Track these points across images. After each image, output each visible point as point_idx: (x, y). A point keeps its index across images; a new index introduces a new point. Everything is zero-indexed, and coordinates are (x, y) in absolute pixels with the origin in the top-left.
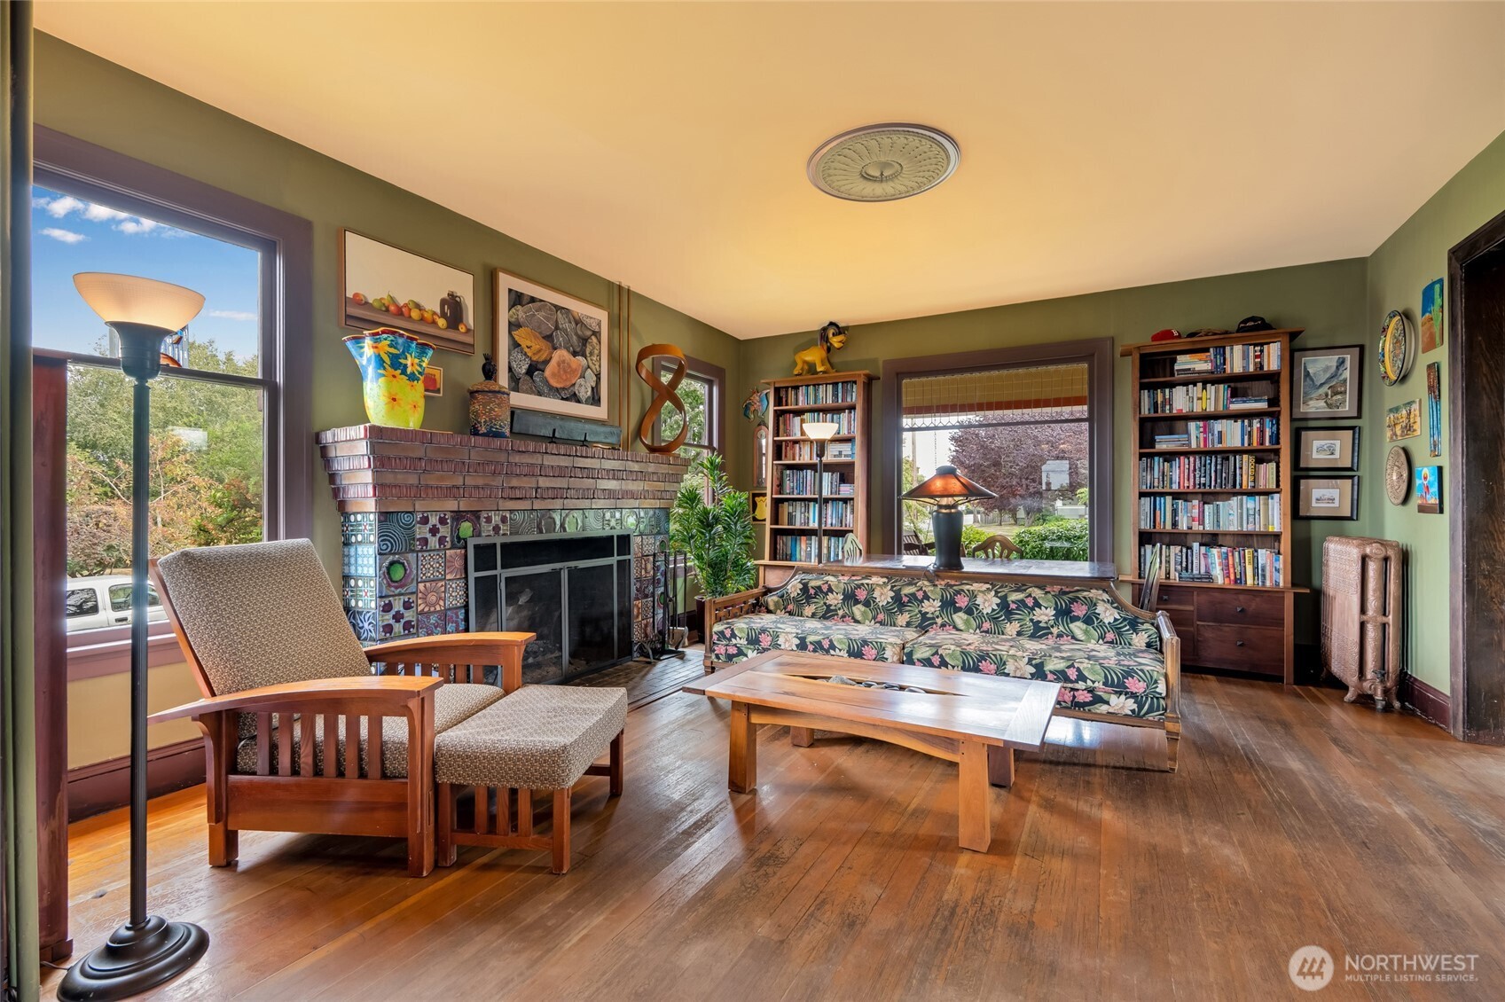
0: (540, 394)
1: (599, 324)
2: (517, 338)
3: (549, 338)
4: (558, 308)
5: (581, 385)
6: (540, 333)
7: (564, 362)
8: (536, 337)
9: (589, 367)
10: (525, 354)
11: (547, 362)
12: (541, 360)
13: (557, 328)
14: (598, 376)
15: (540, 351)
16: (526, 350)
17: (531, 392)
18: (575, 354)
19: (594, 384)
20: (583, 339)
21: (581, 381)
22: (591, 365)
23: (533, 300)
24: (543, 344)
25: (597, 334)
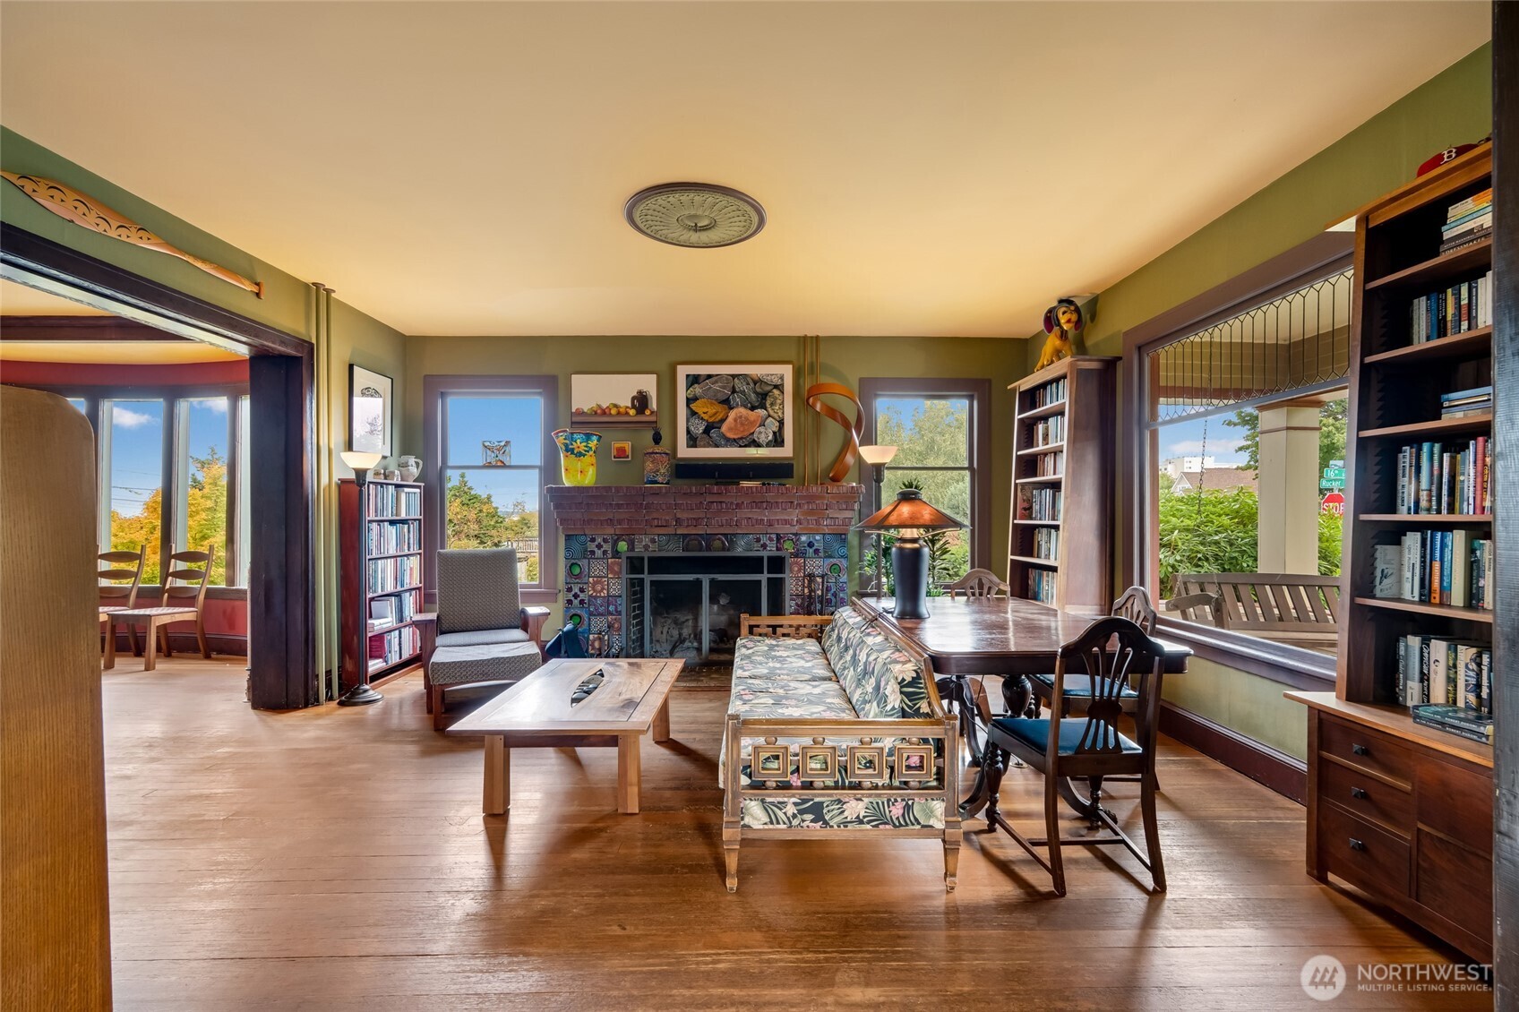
0: (717, 446)
1: (782, 378)
2: (694, 408)
3: (726, 402)
4: (734, 376)
5: (760, 433)
6: (716, 400)
7: (741, 417)
8: (712, 404)
9: (769, 416)
10: (702, 419)
11: (723, 421)
12: (717, 420)
13: (734, 391)
14: (781, 422)
15: (716, 414)
16: (703, 415)
17: (709, 445)
18: (753, 408)
19: (776, 429)
20: (762, 394)
21: (762, 429)
22: (771, 413)
23: (709, 376)
24: (720, 409)
25: (779, 387)
